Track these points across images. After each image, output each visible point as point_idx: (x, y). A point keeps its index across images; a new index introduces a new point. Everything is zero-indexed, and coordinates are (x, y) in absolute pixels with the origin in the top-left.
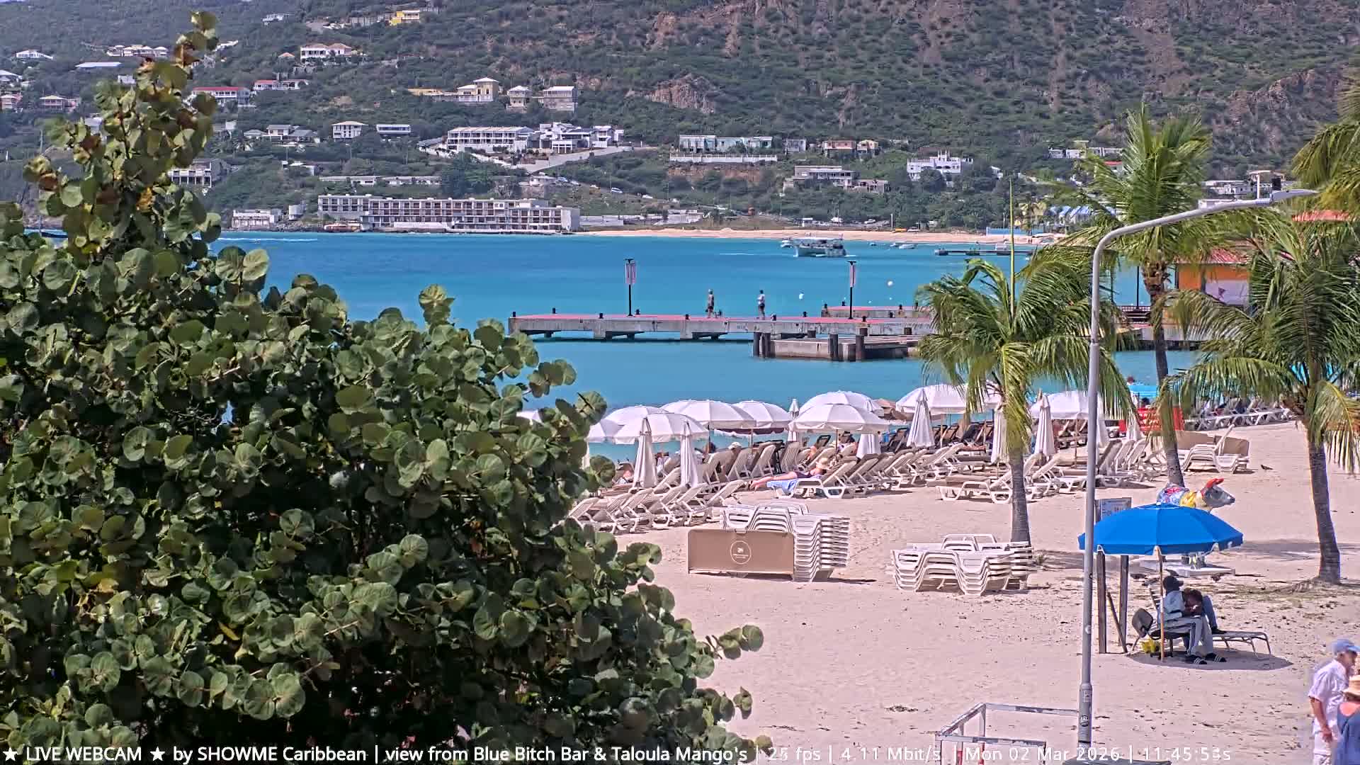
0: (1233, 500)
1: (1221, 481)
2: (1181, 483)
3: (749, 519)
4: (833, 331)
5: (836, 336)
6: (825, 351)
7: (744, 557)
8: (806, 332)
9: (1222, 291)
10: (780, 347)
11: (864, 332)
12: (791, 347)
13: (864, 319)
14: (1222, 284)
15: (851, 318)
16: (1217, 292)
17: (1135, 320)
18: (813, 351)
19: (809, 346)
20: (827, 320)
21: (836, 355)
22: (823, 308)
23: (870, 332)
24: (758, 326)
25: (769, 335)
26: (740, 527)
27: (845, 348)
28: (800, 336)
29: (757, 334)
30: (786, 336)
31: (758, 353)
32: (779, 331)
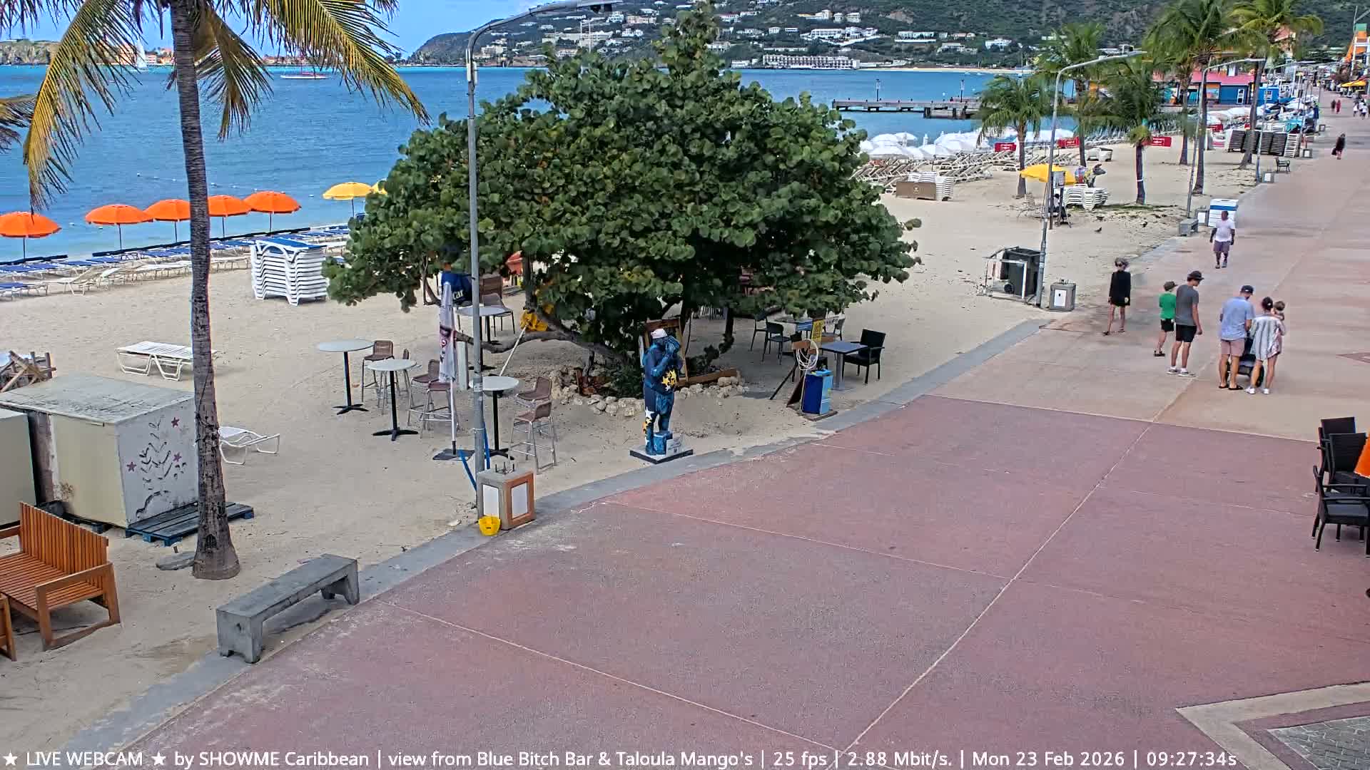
4: (954, 107)
5: (955, 109)
6: (951, 114)
7: (918, 191)
8: (944, 107)
10: (934, 113)
11: (966, 107)
12: (939, 113)
13: (966, 102)
15: (961, 102)
18: (946, 115)
19: (945, 113)
20: (952, 102)
21: (955, 116)
22: (951, 98)
23: (968, 107)
24: (925, 105)
25: (929, 109)
26: (916, 181)
27: (959, 114)
28: (941, 109)
29: (925, 108)
30: (936, 109)
31: (925, 116)
32: (933, 107)
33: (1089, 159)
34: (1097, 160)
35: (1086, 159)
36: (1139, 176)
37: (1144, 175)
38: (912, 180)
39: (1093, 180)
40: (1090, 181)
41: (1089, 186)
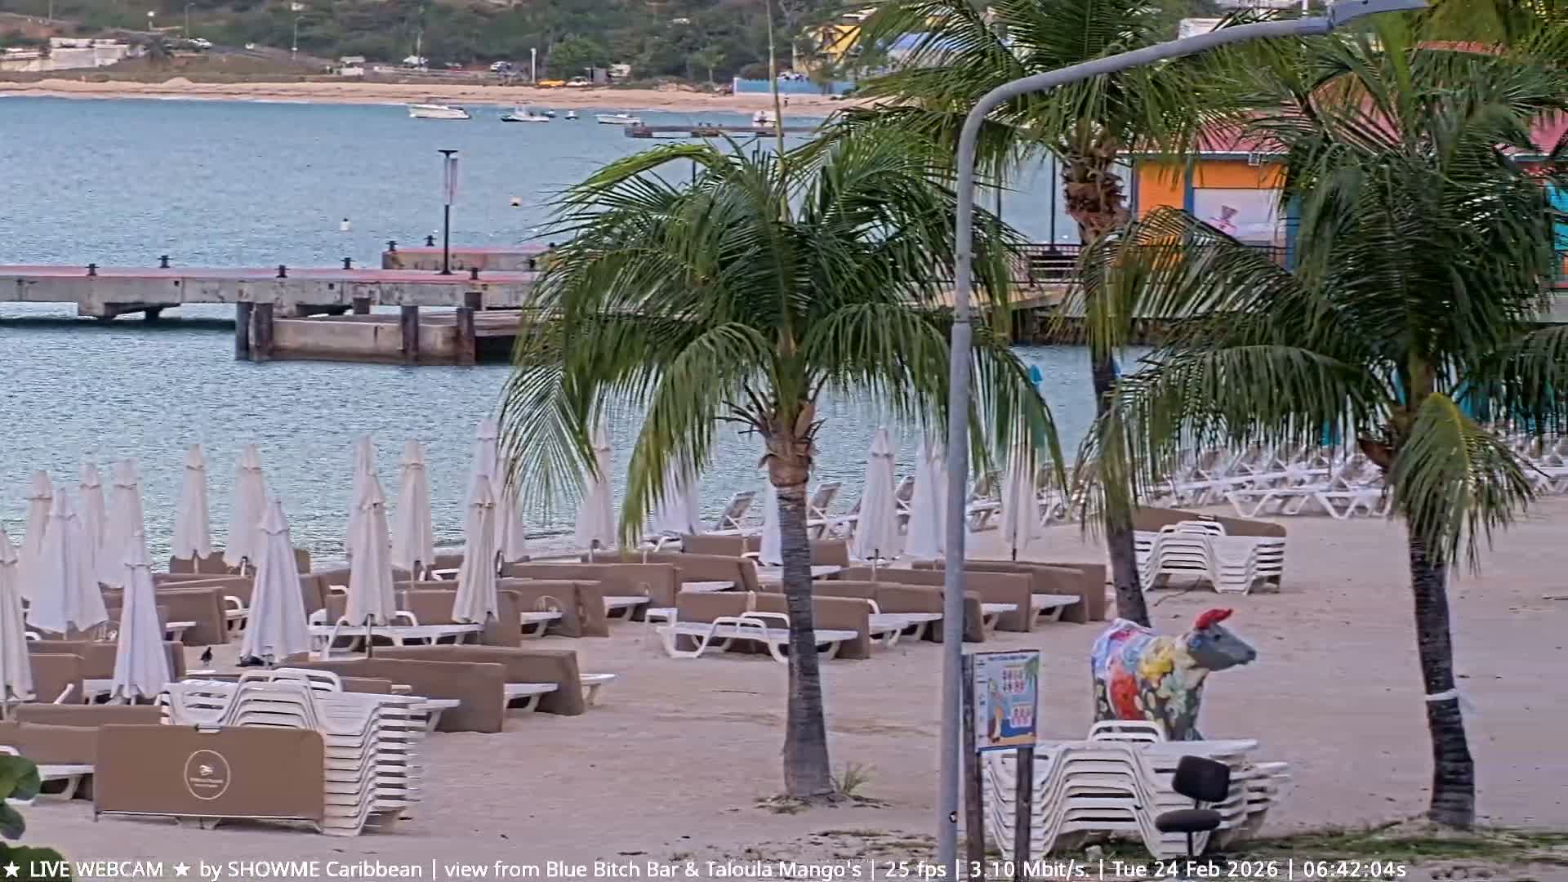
0: (1251, 655)
1: (1228, 614)
2: (1143, 620)
3: (226, 703)
4: (408, 299)
5: (414, 309)
6: (391, 340)
7: (214, 783)
8: (348, 301)
9: (1228, 213)
10: (290, 335)
11: (474, 302)
12: (320, 331)
13: (475, 271)
14: (1231, 198)
15: (446, 272)
16: (1218, 214)
17: (1049, 274)
18: (366, 343)
19: (356, 332)
20: (394, 274)
21: (412, 355)
22: (386, 249)
23: (488, 299)
24: (246, 288)
25: (268, 307)
26: (208, 721)
27: (435, 338)
28: (336, 310)
29: (245, 308)
30: (306, 310)
31: (245, 352)
32: (288, 304)
33: (1162, 583)
34: (1207, 586)
35: (1146, 582)
36: (1436, 672)
37: (1459, 664)
38: (189, 718)
39: (1193, 698)
40: (1178, 705)
41: (1174, 734)
